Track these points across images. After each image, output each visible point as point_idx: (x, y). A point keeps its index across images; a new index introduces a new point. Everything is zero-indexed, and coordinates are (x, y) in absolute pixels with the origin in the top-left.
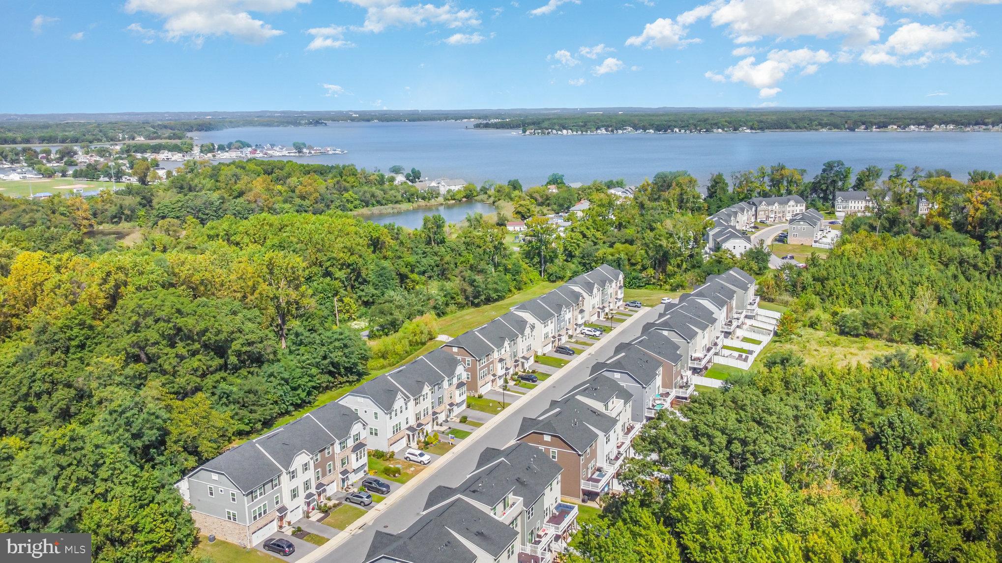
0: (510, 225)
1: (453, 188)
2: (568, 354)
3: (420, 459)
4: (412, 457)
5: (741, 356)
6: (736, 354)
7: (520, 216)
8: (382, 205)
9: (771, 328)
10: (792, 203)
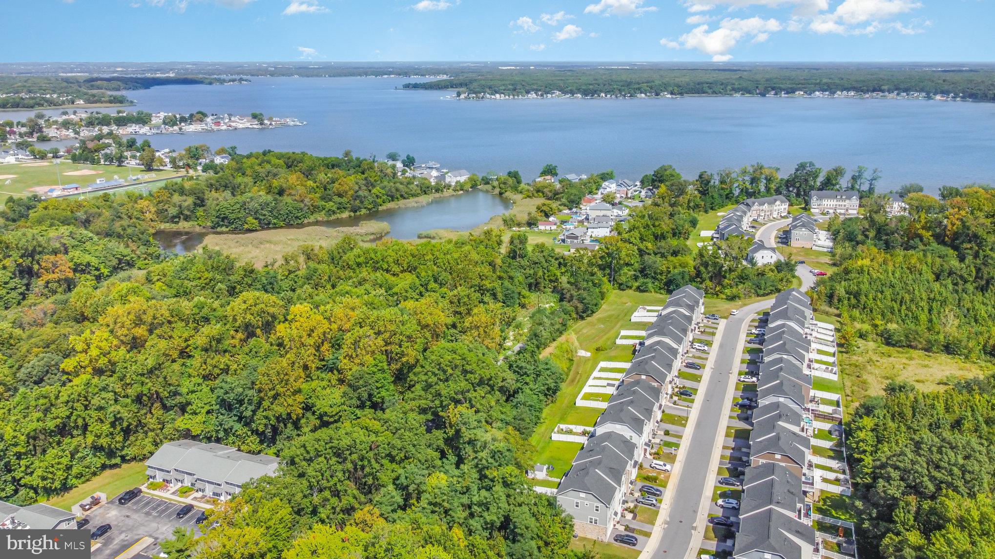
0: (542, 225)
1: (459, 179)
2: (696, 369)
3: (664, 468)
4: (658, 467)
5: (827, 368)
6: (824, 367)
7: (543, 214)
8: (405, 198)
9: (831, 339)
10: (778, 203)
